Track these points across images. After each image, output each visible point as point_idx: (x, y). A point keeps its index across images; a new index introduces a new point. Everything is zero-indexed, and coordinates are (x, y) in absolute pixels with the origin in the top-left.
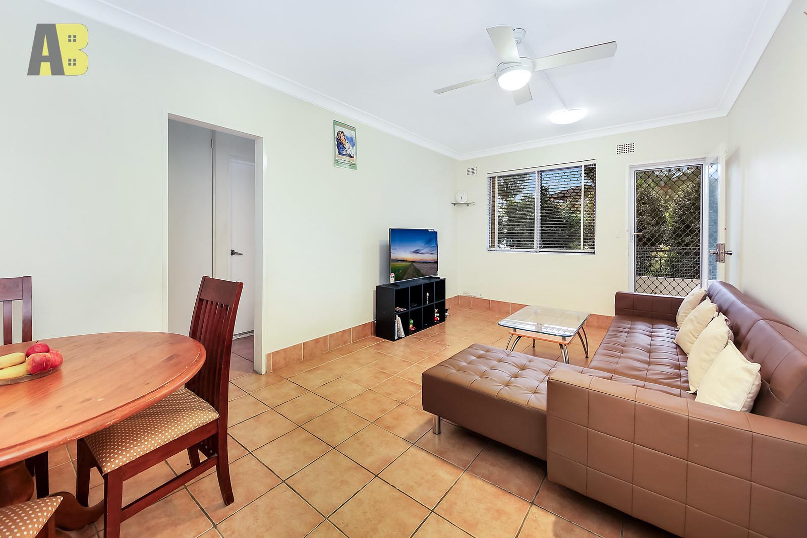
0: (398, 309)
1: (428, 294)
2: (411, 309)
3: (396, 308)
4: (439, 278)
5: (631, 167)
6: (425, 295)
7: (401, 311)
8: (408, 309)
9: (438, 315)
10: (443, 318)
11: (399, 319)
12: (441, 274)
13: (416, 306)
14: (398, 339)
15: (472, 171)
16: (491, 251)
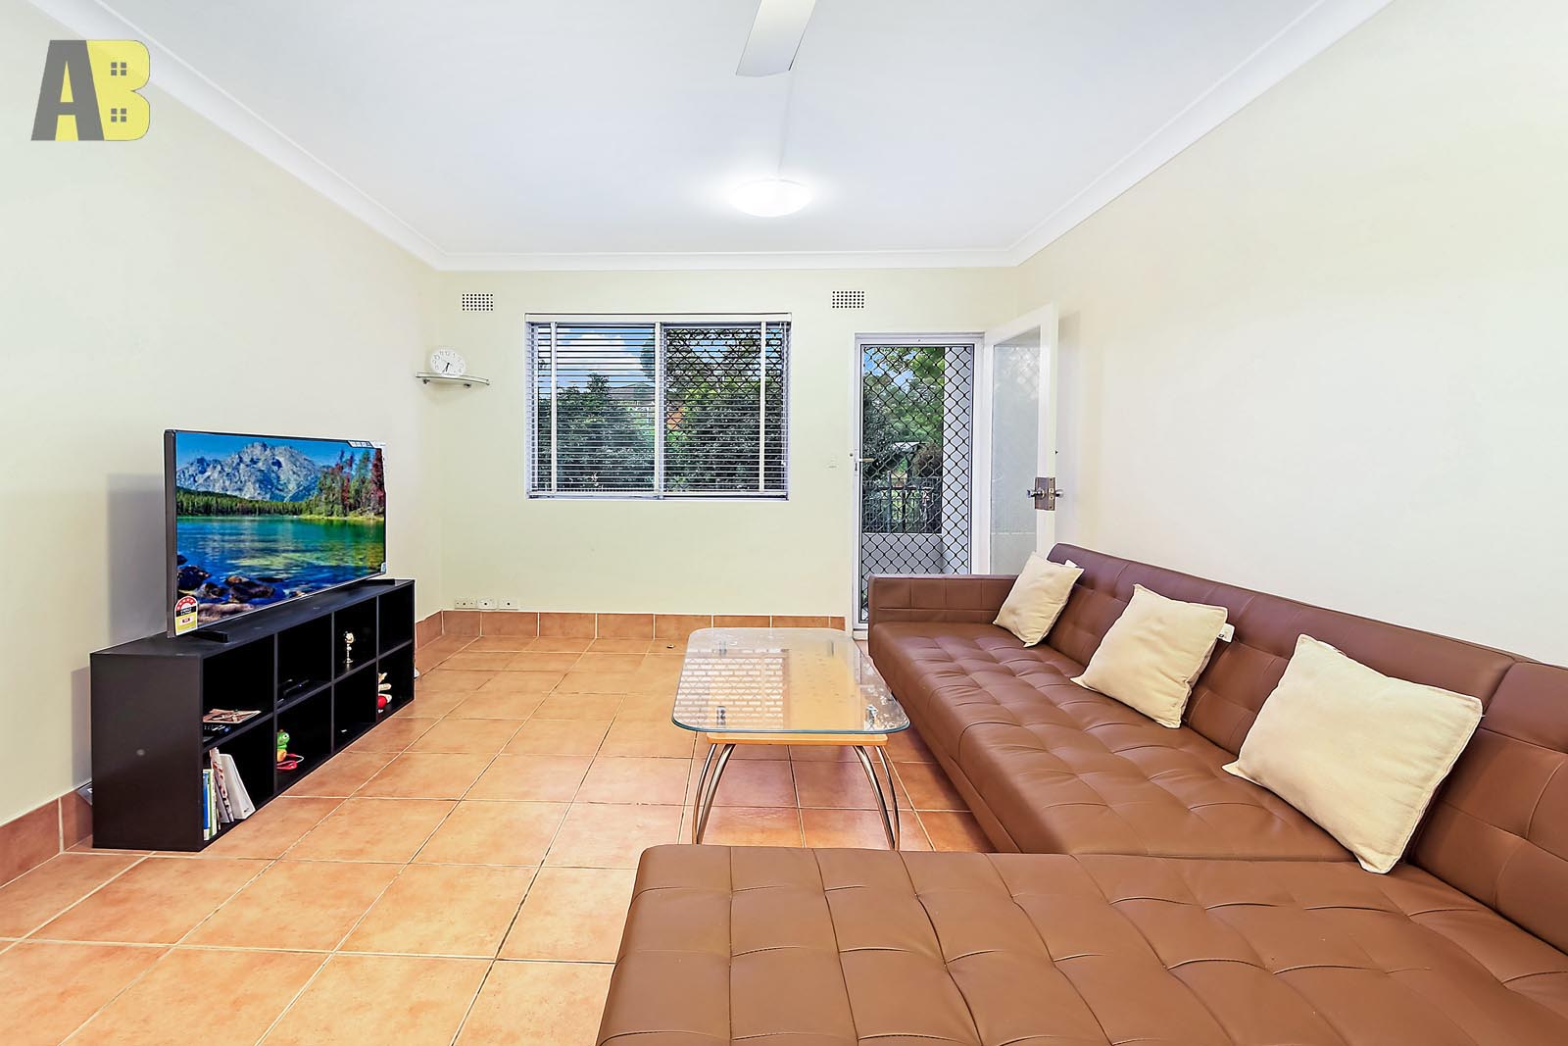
0: (221, 717)
1: (350, 637)
2: (280, 706)
3: (206, 712)
4: (391, 582)
5: (858, 337)
6: (342, 643)
7: (234, 727)
8: (267, 708)
9: (388, 686)
10: (404, 692)
11: (224, 762)
12: (394, 570)
13: (305, 689)
14: (220, 834)
15: (478, 302)
16: (537, 497)
